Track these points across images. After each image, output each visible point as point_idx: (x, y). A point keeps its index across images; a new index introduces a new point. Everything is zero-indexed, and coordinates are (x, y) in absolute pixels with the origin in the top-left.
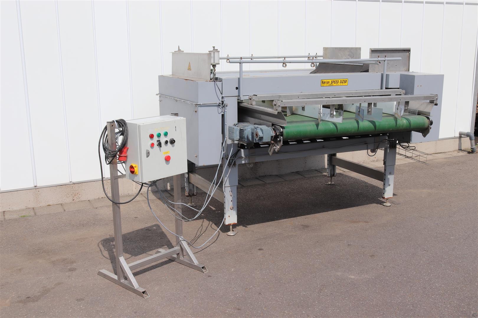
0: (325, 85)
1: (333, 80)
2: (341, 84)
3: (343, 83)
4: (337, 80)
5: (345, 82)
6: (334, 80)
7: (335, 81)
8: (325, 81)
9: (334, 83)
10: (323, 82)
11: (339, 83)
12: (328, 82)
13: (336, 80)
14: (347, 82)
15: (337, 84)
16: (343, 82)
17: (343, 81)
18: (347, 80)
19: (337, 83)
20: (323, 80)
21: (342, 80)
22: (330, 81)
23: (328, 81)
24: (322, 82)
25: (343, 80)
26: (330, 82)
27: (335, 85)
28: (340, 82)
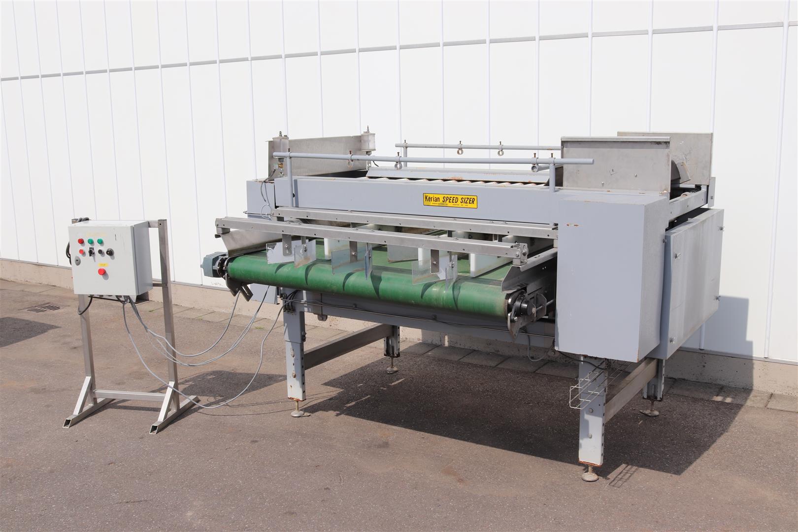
0: (432, 203)
1: (446, 196)
2: (464, 205)
3: (466, 203)
4: (455, 196)
5: (470, 201)
6: (449, 196)
7: (452, 199)
8: (431, 196)
9: (450, 202)
10: (428, 198)
11: (459, 202)
12: (437, 199)
13: (452, 196)
14: (475, 202)
15: (454, 203)
16: (468, 202)
17: (466, 199)
18: (475, 197)
19: (454, 201)
20: (427, 195)
21: (464, 197)
22: (441, 197)
23: (437, 196)
24: (426, 198)
25: (468, 198)
26: (441, 200)
27: (451, 204)
28: (460, 200)
